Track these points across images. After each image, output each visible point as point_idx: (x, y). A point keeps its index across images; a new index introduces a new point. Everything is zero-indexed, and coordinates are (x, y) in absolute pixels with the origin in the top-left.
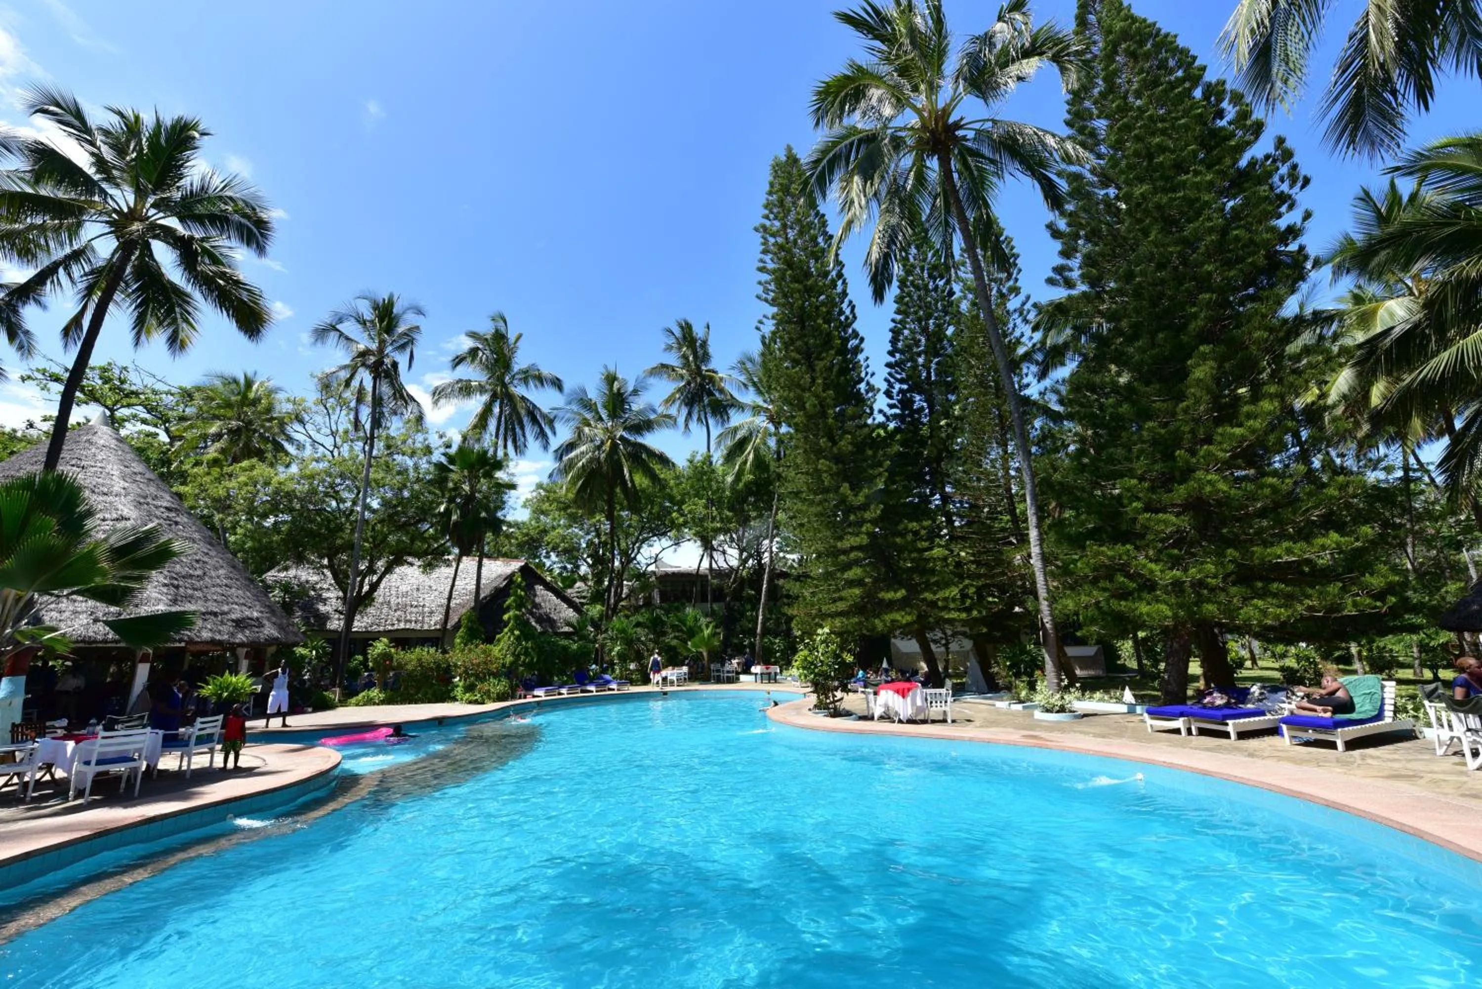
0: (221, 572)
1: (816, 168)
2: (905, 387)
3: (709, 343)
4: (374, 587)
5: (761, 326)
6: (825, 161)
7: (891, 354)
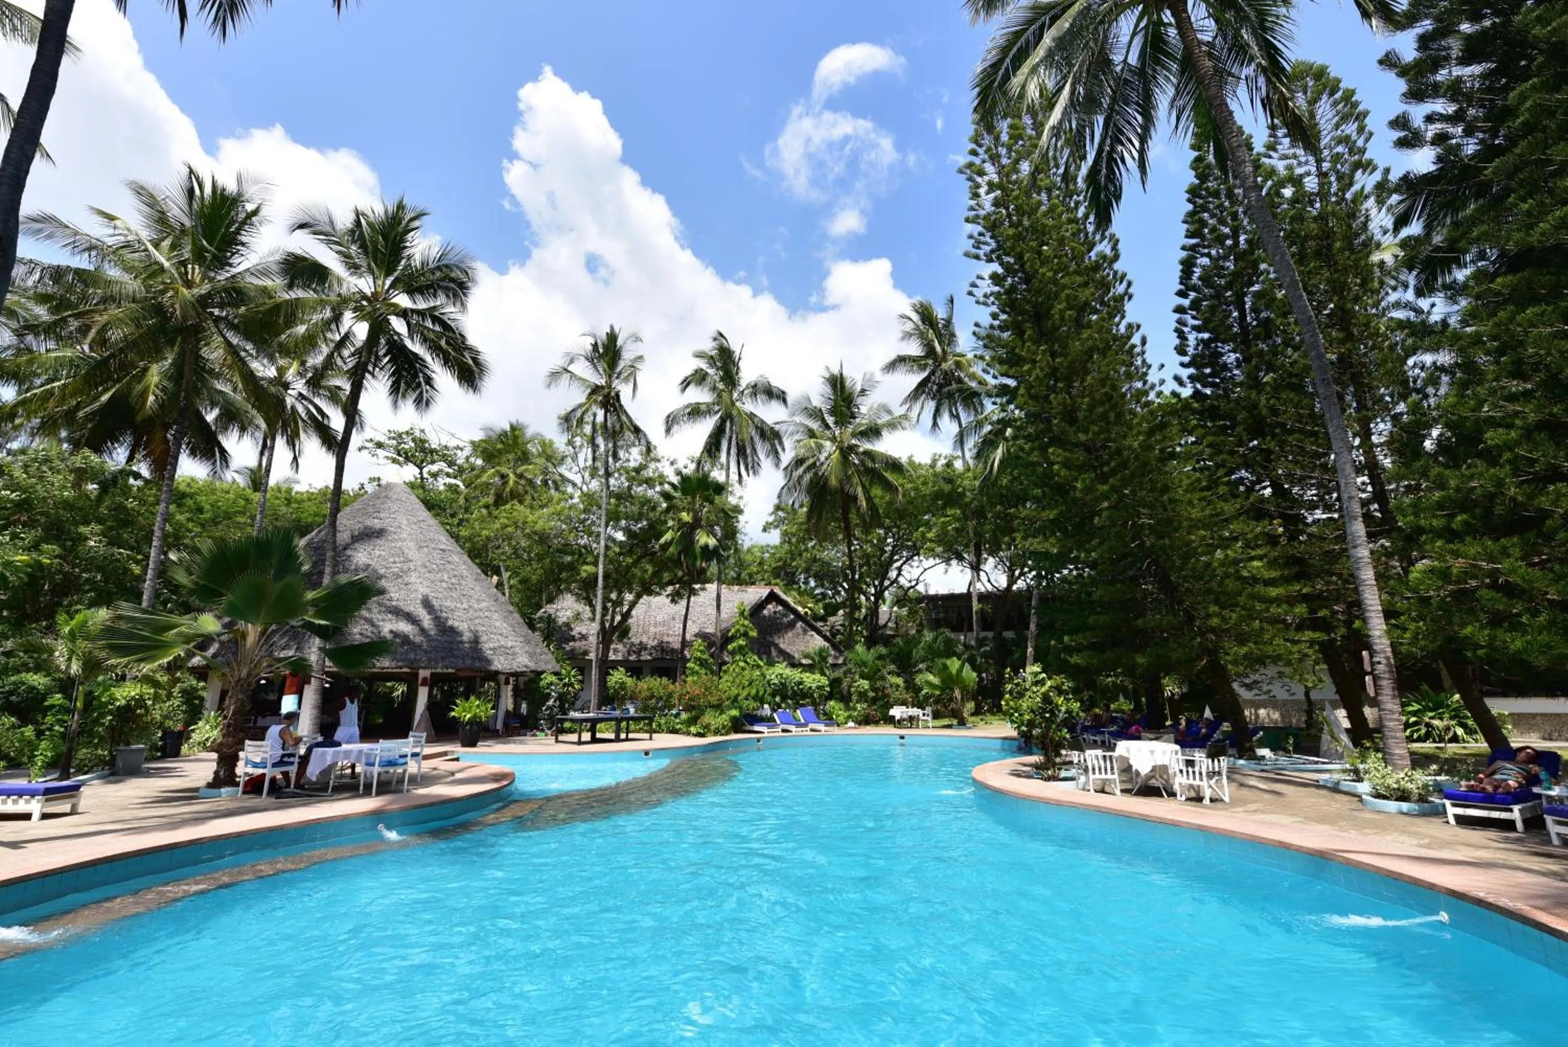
0: (484, 605)
1: (996, 73)
2: (1206, 336)
3: (953, 321)
4: (626, 616)
5: (975, 290)
6: (1008, 60)
7: (1182, 294)
